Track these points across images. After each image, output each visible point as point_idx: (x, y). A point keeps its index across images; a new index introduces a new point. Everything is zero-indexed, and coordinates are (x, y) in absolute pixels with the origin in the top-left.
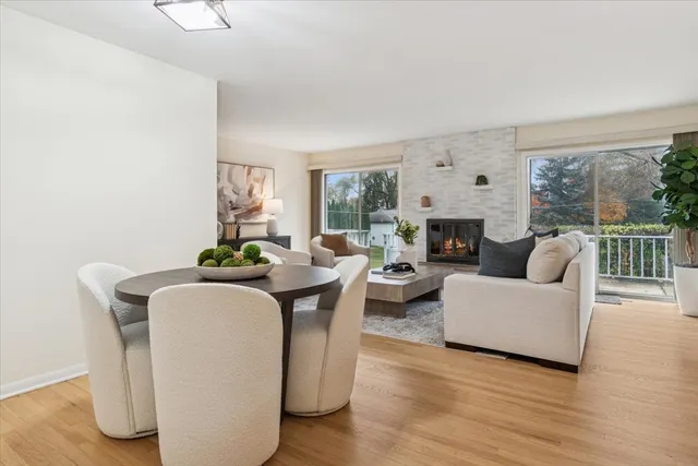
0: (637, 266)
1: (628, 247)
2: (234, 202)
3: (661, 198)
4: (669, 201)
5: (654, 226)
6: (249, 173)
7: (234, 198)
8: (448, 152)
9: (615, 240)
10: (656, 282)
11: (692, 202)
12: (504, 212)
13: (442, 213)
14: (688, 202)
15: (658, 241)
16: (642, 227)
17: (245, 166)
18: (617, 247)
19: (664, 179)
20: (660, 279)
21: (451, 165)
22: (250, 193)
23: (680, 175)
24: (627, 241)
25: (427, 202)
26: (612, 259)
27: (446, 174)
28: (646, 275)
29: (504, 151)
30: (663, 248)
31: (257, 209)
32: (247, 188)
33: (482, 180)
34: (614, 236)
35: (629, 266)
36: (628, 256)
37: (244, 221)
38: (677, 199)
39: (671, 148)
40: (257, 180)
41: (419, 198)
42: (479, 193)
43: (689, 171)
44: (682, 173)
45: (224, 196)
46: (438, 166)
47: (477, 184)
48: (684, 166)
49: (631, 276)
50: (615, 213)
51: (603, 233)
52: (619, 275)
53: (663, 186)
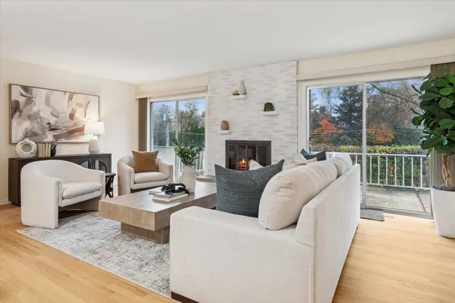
0: (400, 178)
1: (393, 163)
2: (53, 123)
3: (419, 124)
4: (427, 126)
5: (413, 147)
6: (70, 98)
7: (53, 120)
8: (243, 83)
9: (383, 158)
10: (413, 190)
11: (450, 127)
12: (287, 135)
13: (238, 135)
14: (446, 127)
15: (415, 158)
16: (403, 147)
17: (65, 92)
18: (385, 163)
19: (422, 105)
20: (416, 188)
21: (245, 94)
22: (72, 116)
23: (438, 101)
24: (393, 158)
25: (226, 126)
26: (381, 172)
27: (242, 101)
28: (406, 184)
29: (287, 82)
30: (419, 164)
31: (80, 131)
32: (68, 112)
33: (269, 107)
34: (383, 154)
35: (394, 177)
36: (393, 170)
37: (64, 140)
38: (435, 124)
39: (428, 76)
40: (79, 105)
41: (219, 123)
42: (267, 118)
43: (447, 97)
44: (440, 98)
45: (41, 118)
46: (234, 94)
47: (265, 110)
48: (442, 92)
49: (396, 185)
50: (386, 136)
51: (375, 152)
52: (387, 185)
53: (422, 112)
